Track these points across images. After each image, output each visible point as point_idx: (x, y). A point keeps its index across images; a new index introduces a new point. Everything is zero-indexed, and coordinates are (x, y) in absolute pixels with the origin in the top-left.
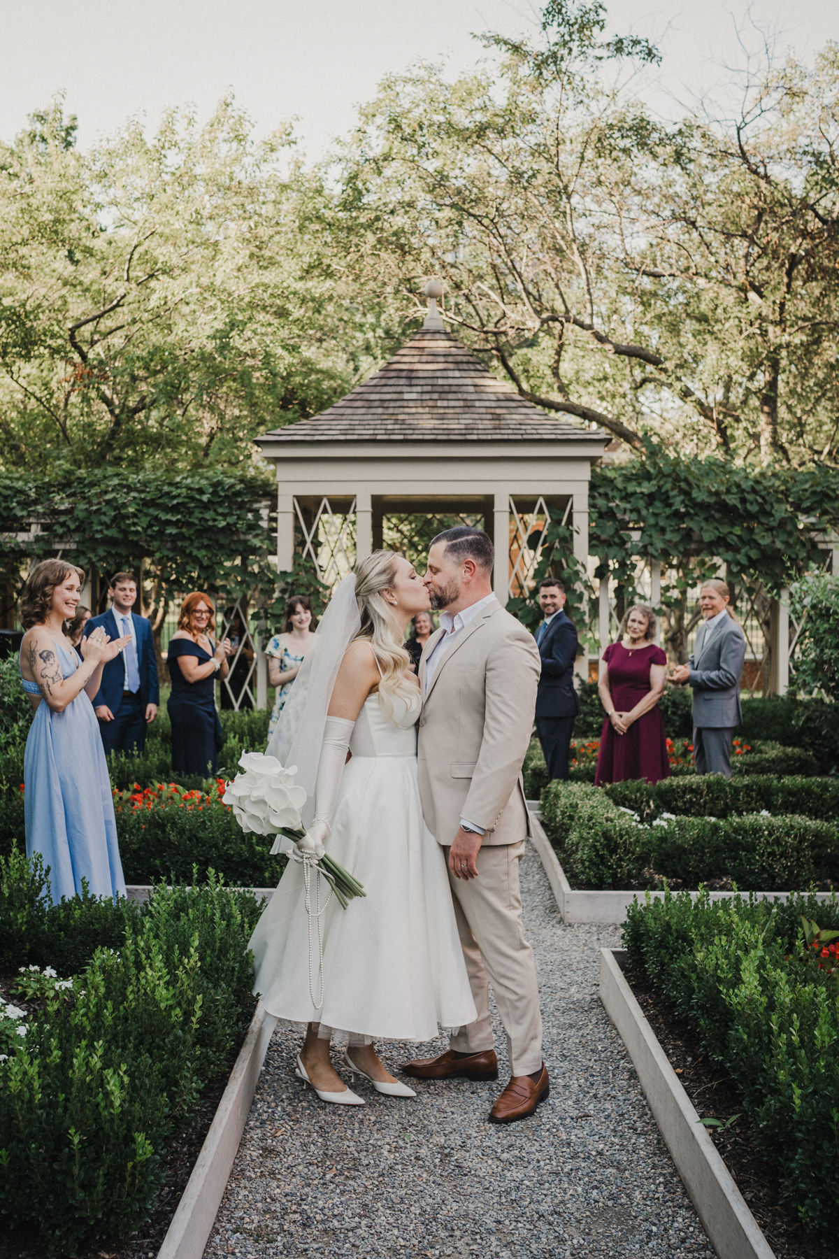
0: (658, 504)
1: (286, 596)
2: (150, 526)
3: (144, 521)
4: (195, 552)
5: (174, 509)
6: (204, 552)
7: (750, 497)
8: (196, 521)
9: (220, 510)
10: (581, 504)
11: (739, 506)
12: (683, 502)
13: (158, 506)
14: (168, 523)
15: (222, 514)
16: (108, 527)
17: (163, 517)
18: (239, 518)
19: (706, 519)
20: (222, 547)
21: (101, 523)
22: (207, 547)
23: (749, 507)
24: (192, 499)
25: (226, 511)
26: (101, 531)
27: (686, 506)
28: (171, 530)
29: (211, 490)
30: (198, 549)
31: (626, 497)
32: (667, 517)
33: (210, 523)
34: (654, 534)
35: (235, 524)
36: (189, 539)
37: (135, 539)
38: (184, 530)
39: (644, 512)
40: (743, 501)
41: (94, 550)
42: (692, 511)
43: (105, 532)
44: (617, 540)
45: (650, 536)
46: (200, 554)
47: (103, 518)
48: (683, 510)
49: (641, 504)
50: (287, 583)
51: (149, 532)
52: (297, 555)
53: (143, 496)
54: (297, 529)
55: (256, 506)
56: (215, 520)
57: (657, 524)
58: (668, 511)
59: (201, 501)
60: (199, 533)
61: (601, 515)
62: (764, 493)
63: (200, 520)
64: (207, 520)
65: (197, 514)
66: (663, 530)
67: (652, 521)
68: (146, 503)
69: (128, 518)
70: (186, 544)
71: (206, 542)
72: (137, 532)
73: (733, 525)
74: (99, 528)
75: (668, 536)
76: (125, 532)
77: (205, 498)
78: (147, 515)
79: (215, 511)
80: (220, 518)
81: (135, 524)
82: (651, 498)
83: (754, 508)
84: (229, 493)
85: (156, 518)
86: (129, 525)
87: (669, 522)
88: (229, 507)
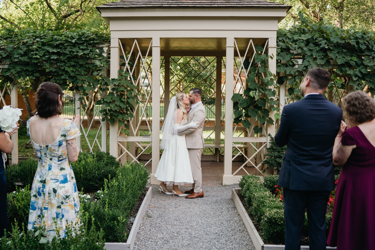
0: (311, 45)
1: (115, 92)
2: (44, 55)
3: (42, 53)
4: (67, 69)
5: (57, 47)
6: (71, 69)
7: (361, 41)
8: (68, 53)
9: (81, 47)
10: (272, 43)
11: (356, 46)
12: (326, 43)
13: (49, 45)
14: (53, 53)
15: (82, 49)
16: (22, 56)
17: (51, 50)
18: (91, 51)
19: (338, 53)
20: (81, 66)
21: (18, 54)
22: (73, 66)
23: (361, 46)
24: (67, 41)
25: (85, 48)
26: (18, 58)
27: (328, 45)
28: (55, 57)
29: (77, 37)
30: (69, 67)
31: (295, 41)
32: (317, 52)
33: (75, 53)
34: (311, 61)
35: (88, 54)
36: (64, 62)
37: (36, 62)
38: (61, 57)
39: (305, 49)
40: (358, 43)
41: (14, 68)
42: (331, 48)
43: (20, 58)
44: (291, 64)
45: (309, 61)
46: (69, 70)
47: (20, 51)
48: (327, 47)
49: (302, 45)
50: (115, 85)
51: (44, 58)
52: (121, 70)
53: (42, 41)
54: (121, 57)
55: (101, 46)
56: (78, 52)
57: (312, 55)
58: (318, 48)
59: (72, 43)
60: (69, 59)
61: (282, 50)
62: (368, 39)
63: (70, 52)
64: (74, 52)
65: (69, 49)
66: (315, 59)
67: (309, 53)
68: (44, 44)
69: (33, 51)
70: (62, 64)
71: (72, 63)
72: (37, 59)
73: (352, 56)
74: (17, 56)
75: (319, 61)
76: (31, 58)
77: (73, 41)
78: (43, 50)
79: (79, 48)
80: (81, 51)
81: (36, 54)
82: (308, 42)
83: (363, 47)
84: (88, 39)
85: (48, 52)
86: (33, 55)
87: (318, 54)
88: (87, 46)
